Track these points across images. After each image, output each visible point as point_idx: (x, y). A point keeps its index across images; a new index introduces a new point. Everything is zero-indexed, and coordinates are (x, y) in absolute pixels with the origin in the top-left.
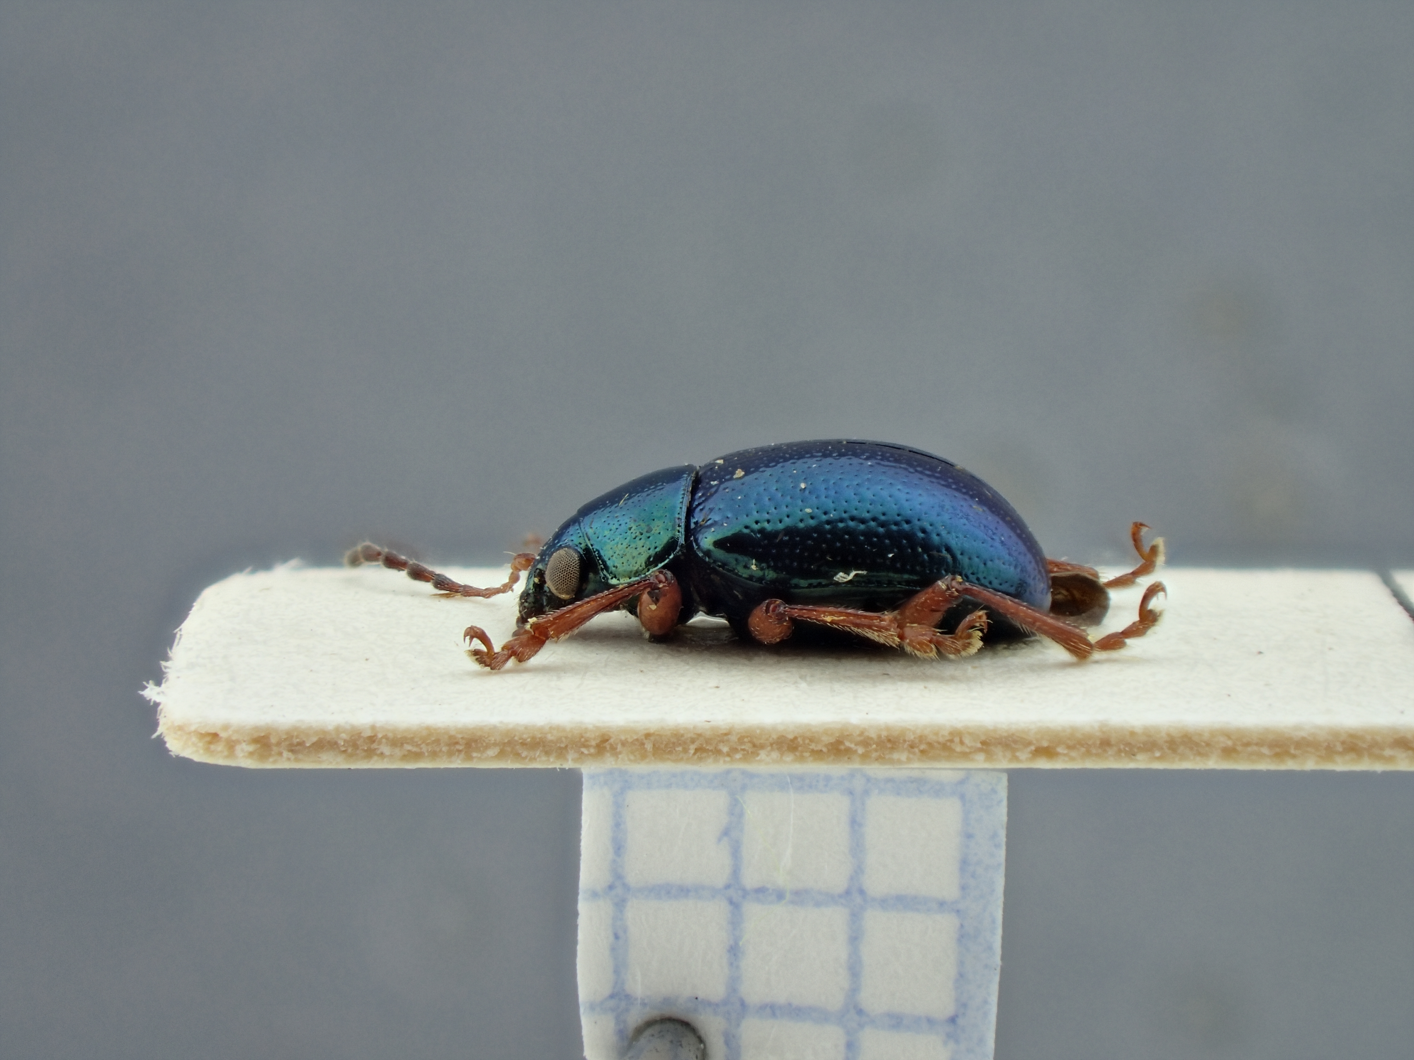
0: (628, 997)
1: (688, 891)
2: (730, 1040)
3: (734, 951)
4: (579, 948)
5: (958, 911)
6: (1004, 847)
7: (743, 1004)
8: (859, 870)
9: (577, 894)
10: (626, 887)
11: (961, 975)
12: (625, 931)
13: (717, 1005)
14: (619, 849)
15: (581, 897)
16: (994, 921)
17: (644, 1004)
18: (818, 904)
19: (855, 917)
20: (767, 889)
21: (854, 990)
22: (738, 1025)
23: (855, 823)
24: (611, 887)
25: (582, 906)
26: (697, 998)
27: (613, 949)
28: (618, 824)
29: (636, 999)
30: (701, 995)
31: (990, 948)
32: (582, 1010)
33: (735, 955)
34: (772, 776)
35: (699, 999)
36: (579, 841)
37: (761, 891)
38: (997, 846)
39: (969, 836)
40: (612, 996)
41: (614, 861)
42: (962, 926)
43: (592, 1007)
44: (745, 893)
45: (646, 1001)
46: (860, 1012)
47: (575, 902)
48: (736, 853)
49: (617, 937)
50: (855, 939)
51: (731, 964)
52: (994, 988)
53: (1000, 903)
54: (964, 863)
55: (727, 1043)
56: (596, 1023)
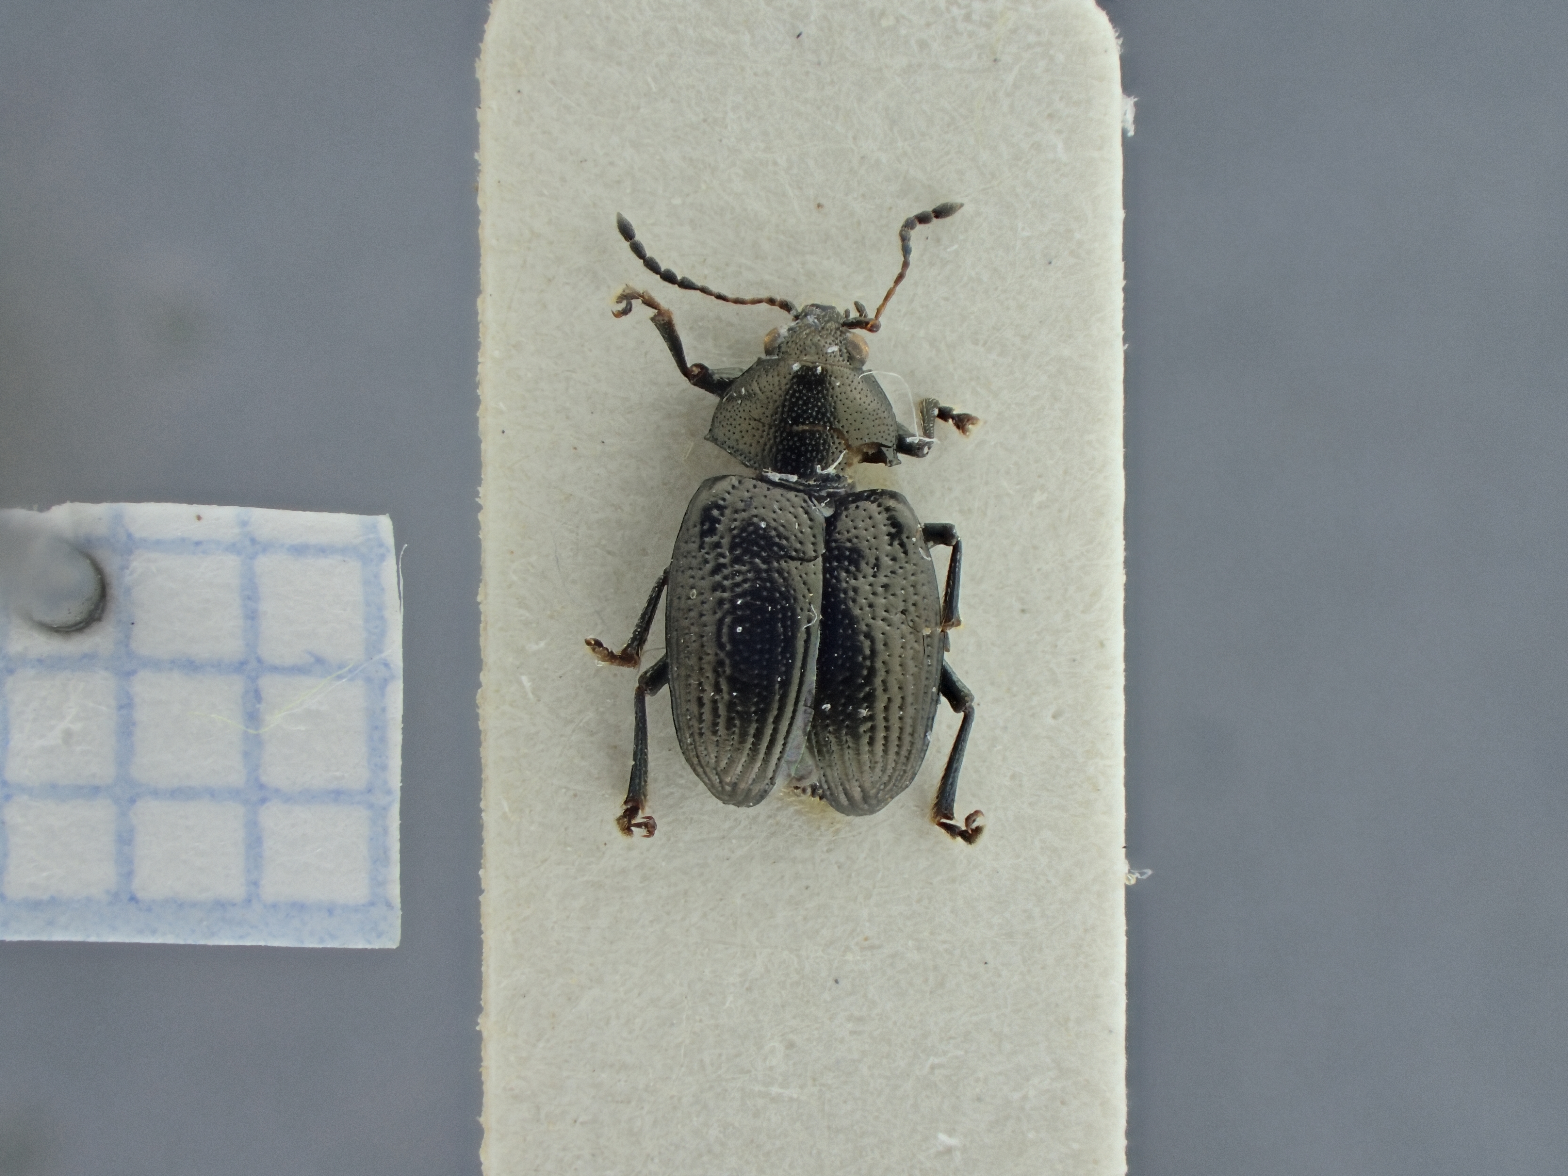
0: (130, 552)
1: (253, 619)
2: (89, 660)
3: (190, 666)
5: (250, 901)
6: (321, 946)
7: (130, 674)
8: (289, 798)
9: (242, 505)
10: (253, 556)
11: (181, 905)
12: (205, 552)
13: (127, 646)
14: (297, 550)
15: (240, 510)
16: (241, 937)
17: (123, 568)
18: (246, 754)
19: (235, 794)
20: (259, 703)
22: (106, 669)
23: (337, 795)
24: (253, 541)
26: (133, 624)
27: (183, 540)
28: (322, 550)
29: (128, 560)
30: (137, 629)
31: (213, 933)
32: (113, 505)
33: (185, 666)
34: (384, 710)
35: (131, 626)
37: (257, 695)
38: (322, 940)
39: (331, 910)
40: (130, 536)
41: (282, 545)
42: (234, 905)
43: (118, 516)
44: (253, 679)
45: (126, 571)
46: (132, 801)
47: (236, 504)
48: (297, 670)
49: (198, 543)
50: (212, 794)
51: (173, 662)
52: (170, 940)
53: (262, 943)
54: (300, 907)
55: (85, 656)
56: (100, 519)
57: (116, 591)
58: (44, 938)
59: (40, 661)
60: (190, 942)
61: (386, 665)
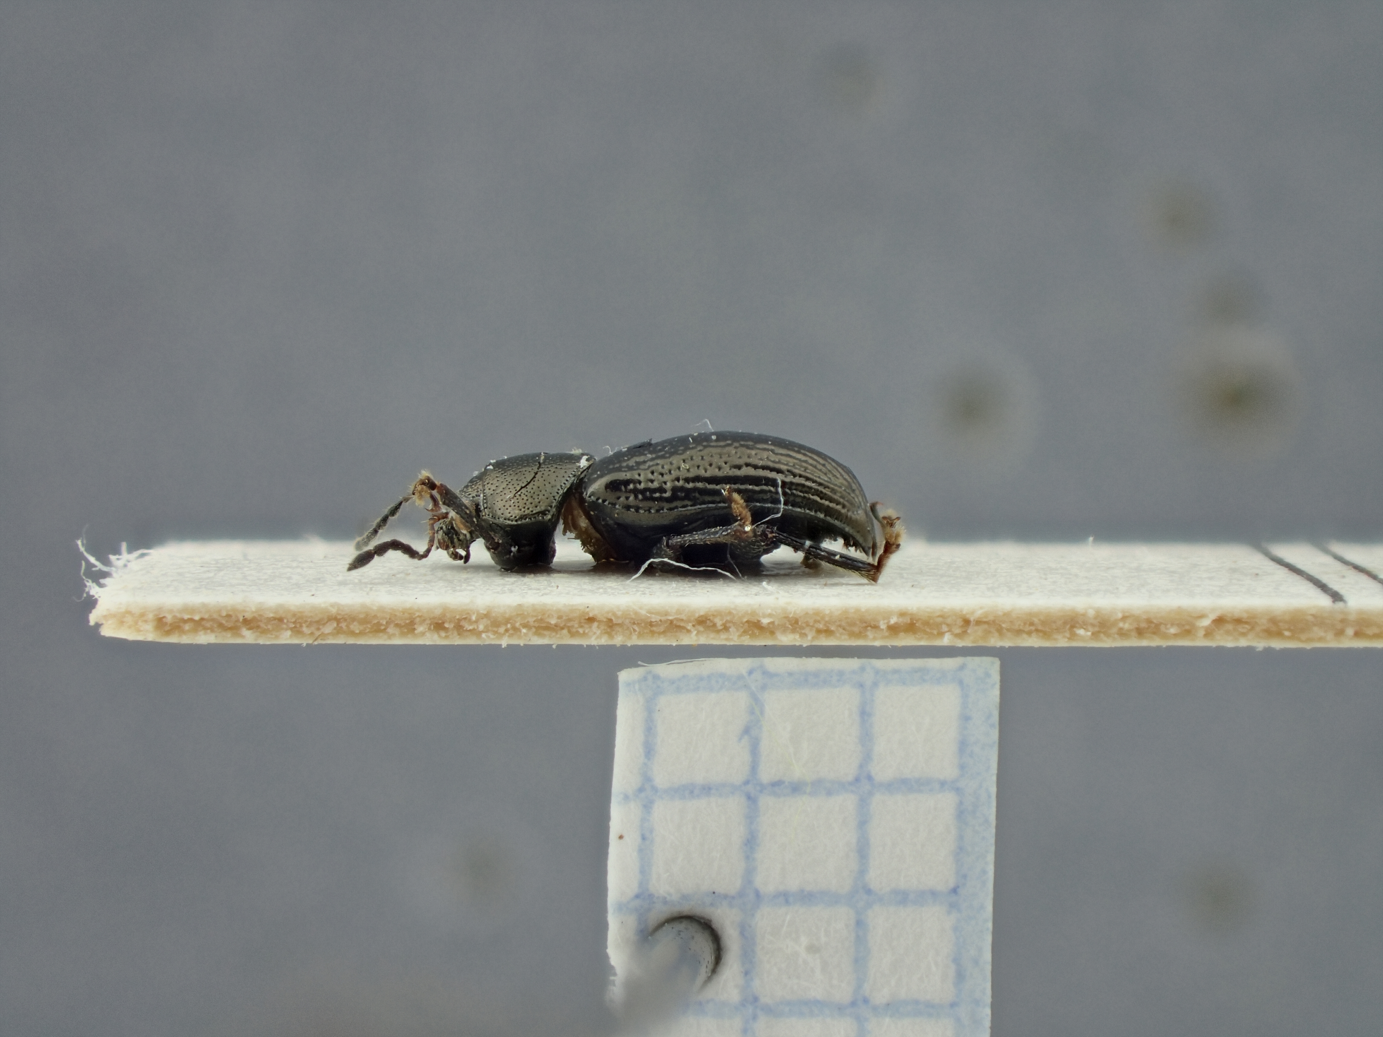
0: (651, 896)
1: (710, 789)
2: (745, 930)
3: (751, 843)
5: (958, 789)
6: (997, 727)
7: (758, 894)
8: (867, 757)
9: (610, 798)
10: (655, 789)
11: (961, 849)
12: (651, 831)
13: (733, 898)
14: (649, 752)
15: (614, 802)
16: (989, 797)
17: (665, 902)
18: (829, 793)
19: (863, 803)
20: (784, 783)
22: (753, 916)
23: (865, 714)
24: (641, 790)
26: (714, 893)
27: (641, 851)
28: (649, 729)
29: (658, 898)
30: (718, 889)
31: (985, 820)
32: (609, 912)
33: (751, 847)
34: (790, 674)
36: (614, 747)
37: (777, 784)
38: (991, 726)
39: (967, 719)
40: (637, 896)
41: (644, 765)
42: (961, 803)
44: (762, 788)
45: (669, 898)
46: (869, 891)
47: (608, 808)
48: (754, 750)
49: (644, 838)
50: (863, 823)
51: (747, 858)
52: (991, 858)
53: (994, 778)
54: (963, 746)
55: (742, 933)
56: (621, 923)
57: (686, 908)
58: (989, 968)
59: (746, 973)
60: (993, 841)
61: (750, 672)
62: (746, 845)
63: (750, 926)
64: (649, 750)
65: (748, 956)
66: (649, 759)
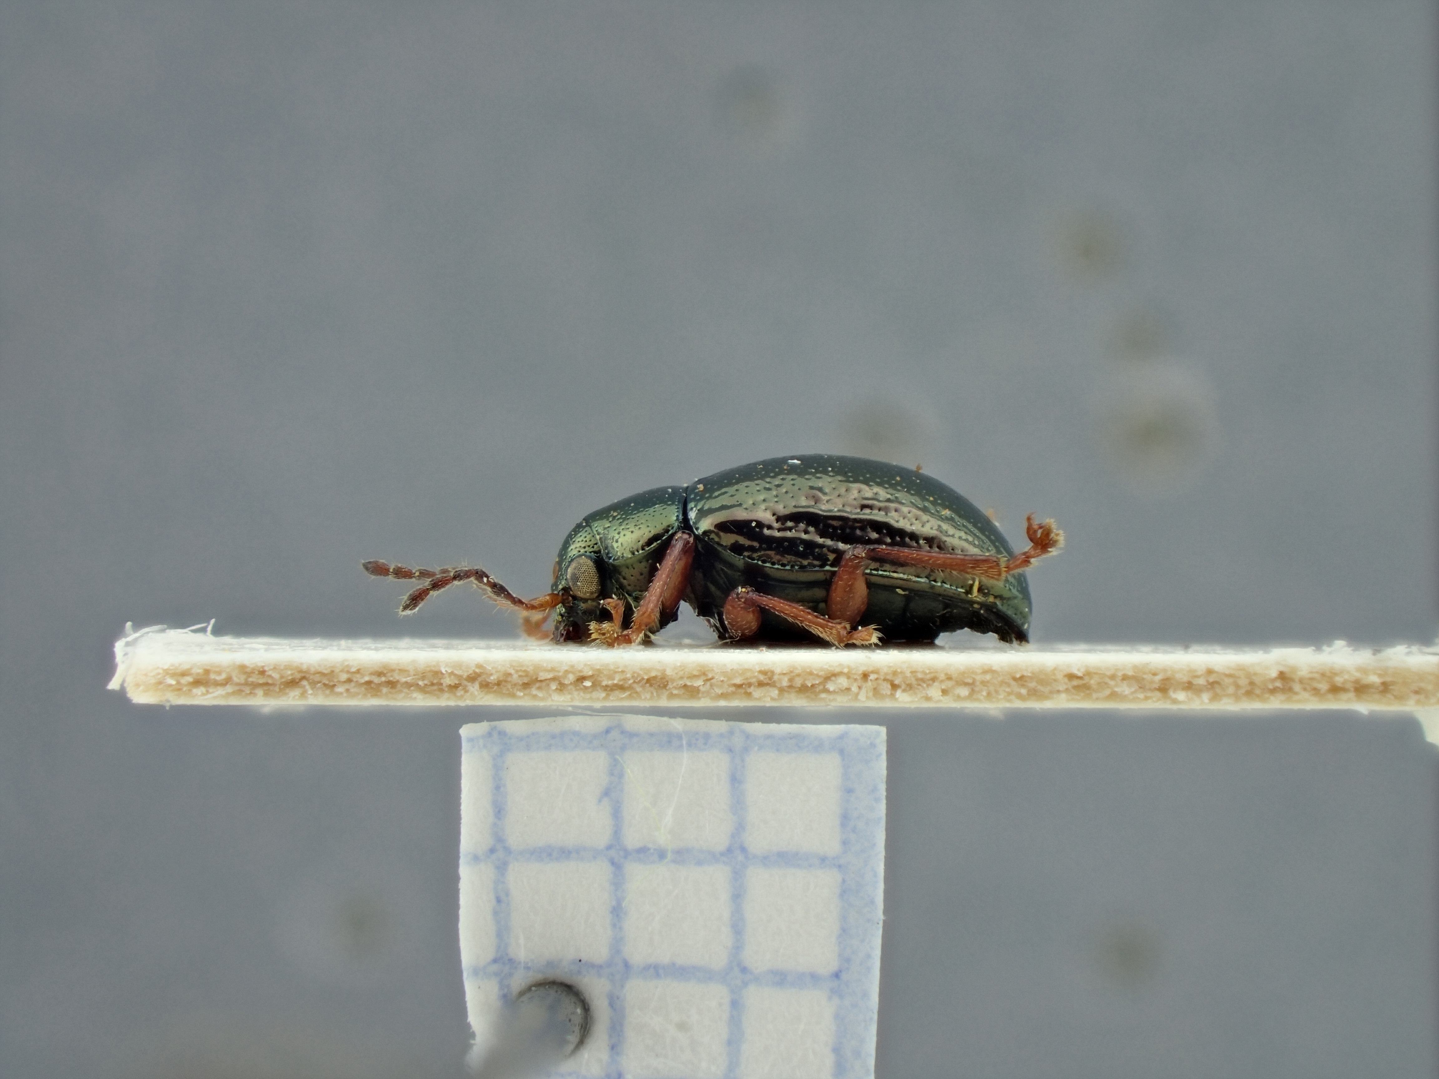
0: (511, 961)
1: (570, 852)
2: (614, 1002)
3: (617, 912)
4: (463, 913)
5: (840, 866)
6: (884, 802)
7: (627, 965)
8: (740, 827)
9: (458, 858)
10: (508, 850)
11: (844, 931)
12: (507, 895)
13: (601, 967)
14: (499, 812)
15: (462, 861)
16: (875, 875)
17: (527, 968)
18: (700, 863)
19: (737, 876)
20: (649, 849)
21: (738, 948)
22: (622, 986)
23: (736, 780)
24: (492, 851)
25: (465, 871)
26: (580, 961)
27: (495, 913)
28: (498, 787)
29: (520, 963)
30: (584, 957)
31: (872, 902)
32: (465, 975)
33: (617, 916)
34: (652, 735)
35: (582, 962)
36: (459, 805)
37: (643, 851)
38: (877, 800)
39: (850, 791)
40: (495, 961)
41: (495, 824)
42: (844, 881)
43: (476, 972)
44: (627, 854)
45: (529, 965)
46: (744, 970)
47: (457, 866)
48: (617, 814)
49: (499, 900)
50: (737, 897)
51: (614, 925)
52: (878, 942)
54: (845, 818)
55: (611, 1005)
56: (479, 988)
57: (553, 974)
58: (872, 1061)
59: (613, 1048)
60: (880, 924)
61: (608, 731)
62: (612, 912)
63: (618, 998)
64: (499, 810)
65: (617, 1029)
66: (500, 819)
